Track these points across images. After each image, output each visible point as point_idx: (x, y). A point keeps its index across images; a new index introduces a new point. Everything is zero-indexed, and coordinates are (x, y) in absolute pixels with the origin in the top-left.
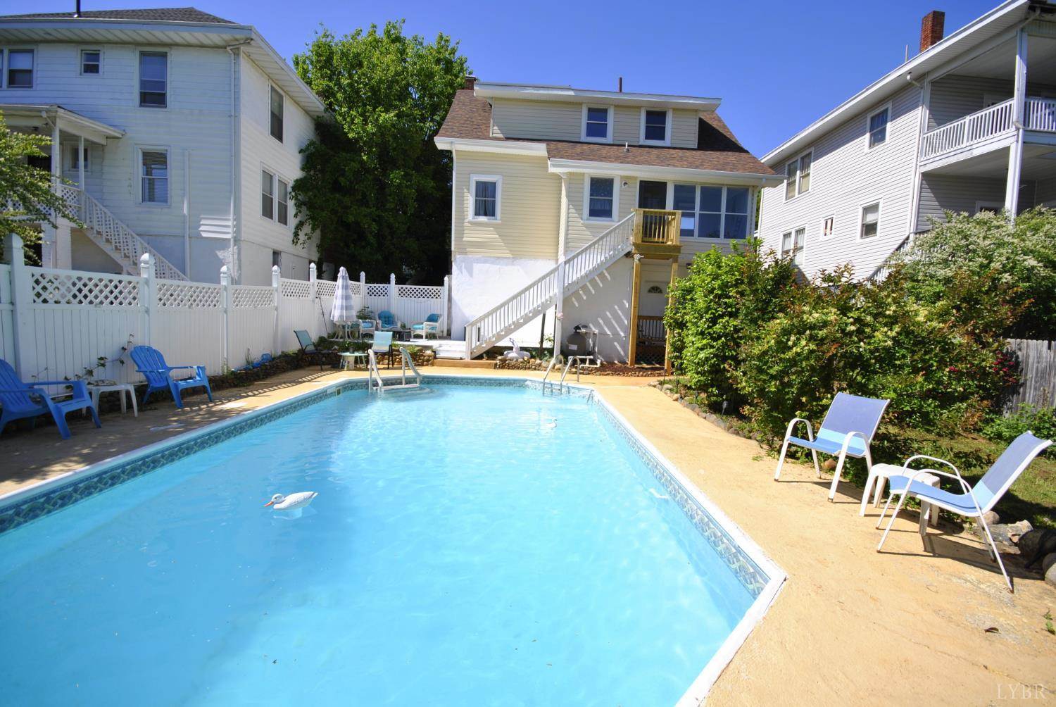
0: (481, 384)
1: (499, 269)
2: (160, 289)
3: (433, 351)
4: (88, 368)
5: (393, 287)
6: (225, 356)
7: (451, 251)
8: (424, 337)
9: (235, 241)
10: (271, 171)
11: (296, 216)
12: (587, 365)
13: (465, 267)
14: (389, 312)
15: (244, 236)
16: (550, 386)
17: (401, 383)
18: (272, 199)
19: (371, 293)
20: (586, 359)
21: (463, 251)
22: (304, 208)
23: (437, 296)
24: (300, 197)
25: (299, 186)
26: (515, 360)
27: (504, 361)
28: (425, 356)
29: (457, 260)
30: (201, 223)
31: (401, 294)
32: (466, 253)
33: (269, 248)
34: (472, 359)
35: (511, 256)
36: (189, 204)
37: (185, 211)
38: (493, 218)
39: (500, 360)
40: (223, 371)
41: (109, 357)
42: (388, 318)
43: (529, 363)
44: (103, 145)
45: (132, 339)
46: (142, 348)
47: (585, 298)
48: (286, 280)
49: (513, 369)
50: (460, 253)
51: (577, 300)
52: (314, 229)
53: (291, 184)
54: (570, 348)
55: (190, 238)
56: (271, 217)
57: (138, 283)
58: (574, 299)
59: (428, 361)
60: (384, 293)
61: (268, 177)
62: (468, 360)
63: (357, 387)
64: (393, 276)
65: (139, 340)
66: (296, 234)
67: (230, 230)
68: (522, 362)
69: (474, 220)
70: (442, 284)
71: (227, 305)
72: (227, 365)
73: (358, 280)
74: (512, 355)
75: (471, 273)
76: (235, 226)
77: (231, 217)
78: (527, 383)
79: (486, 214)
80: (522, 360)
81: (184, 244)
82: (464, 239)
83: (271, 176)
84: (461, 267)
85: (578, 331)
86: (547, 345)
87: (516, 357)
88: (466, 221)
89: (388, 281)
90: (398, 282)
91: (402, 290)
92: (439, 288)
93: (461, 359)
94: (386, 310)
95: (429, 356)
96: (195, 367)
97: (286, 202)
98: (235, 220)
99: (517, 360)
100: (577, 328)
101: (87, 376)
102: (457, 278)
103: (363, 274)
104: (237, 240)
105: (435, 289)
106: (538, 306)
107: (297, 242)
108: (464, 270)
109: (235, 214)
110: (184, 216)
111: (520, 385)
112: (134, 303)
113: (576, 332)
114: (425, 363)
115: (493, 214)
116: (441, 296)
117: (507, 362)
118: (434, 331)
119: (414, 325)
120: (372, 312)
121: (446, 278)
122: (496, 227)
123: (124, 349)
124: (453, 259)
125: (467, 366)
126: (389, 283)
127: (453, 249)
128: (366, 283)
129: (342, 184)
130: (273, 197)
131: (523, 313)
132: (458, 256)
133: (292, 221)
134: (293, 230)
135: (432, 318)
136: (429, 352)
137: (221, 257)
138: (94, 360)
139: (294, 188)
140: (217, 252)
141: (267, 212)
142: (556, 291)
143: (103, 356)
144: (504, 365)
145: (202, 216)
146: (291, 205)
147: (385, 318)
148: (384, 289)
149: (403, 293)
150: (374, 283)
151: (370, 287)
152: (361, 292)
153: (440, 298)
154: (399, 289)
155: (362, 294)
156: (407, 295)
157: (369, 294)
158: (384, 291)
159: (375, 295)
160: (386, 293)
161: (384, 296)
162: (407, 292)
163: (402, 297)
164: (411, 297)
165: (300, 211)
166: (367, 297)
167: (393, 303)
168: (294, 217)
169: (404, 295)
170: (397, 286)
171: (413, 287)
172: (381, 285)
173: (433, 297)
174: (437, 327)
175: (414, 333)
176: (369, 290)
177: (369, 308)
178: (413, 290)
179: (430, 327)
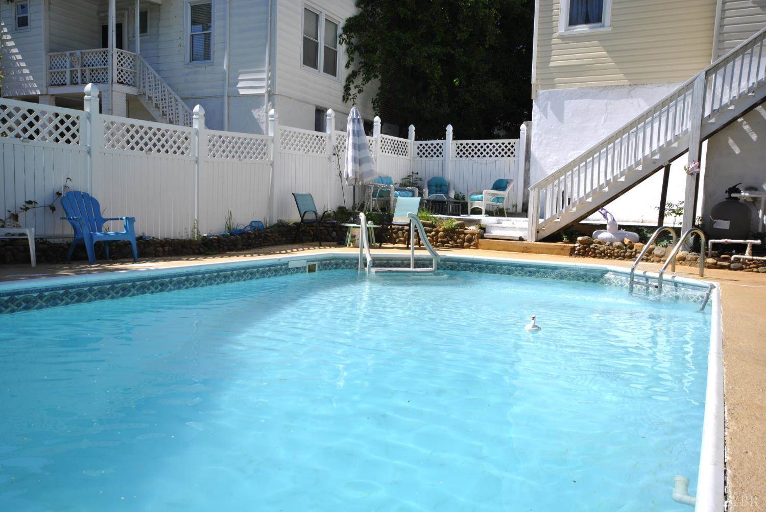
0: (531, 274)
1: (606, 105)
2: (108, 128)
3: (481, 228)
4: (13, 212)
5: (450, 143)
6: (196, 218)
7: (530, 85)
8: (483, 212)
9: (269, 96)
10: (316, 8)
11: (347, 66)
12: (747, 255)
13: (552, 108)
14: (442, 179)
15: (278, 89)
16: (643, 281)
17: (409, 266)
18: (317, 44)
19: (421, 153)
20: (745, 246)
21: (549, 83)
22: (356, 55)
23: (509, 153)
24: (353, 40)
25: (352, 26)
26: (608, 243)
27: (586, 244)
28: (465, 234)
29: (540, 97)
30: (239, 78)
31: (461, 153)
32: (553, 86)
33: (312, 104)
34: (537, 241)
35: (626, 82)
36: (229, 60)
37: (225, 67)
38: (599, 24)
39: (581, 242)
40: (193, 235)
41: (40, 202)
42: (441, 186)
43: (631, 248)
44: (159, 5)
45: (69, 184)
46: (77, 194)
47: (754, 137)
48: (288, 128)
49: (603, 257)
50: (544, 87)
51: (737, 142)
52: (367, 79)
53: (342, 24)
54: (715, 226)
55: (229, 97)
56: (315, 66)
57: (78, 118)
58: (731, 141)
59: (470, 240)
60: (438, 153)
61: (312, 17)
62: (531, 240)
63: (343, 266)
64: (450, 129)
65: (78, 185)
66: (347, 88)
67: (264, 84)
68: (618, 247)
69: (569, 33)
70: (516, 135)
71: (198, 155)
72: (198, 228)
73: (406, 136)
74: (604, 235)
75: (560, 116)
76: (269, 78)
77: (266, 68)
78: (607, 276)
79: (587, 21)
80: (618, 243)
81: (222, 104)
82: (552, 64)
83: (317, 16)
84: (546, 107)
85: (733, 195)
86: (670, 221)
87: (609, 239)
88: (555, 35)
89: (443, 137)
90: (456, 137)
91: (461, 147)
92: (512, 141)
93: (521, 239)
94: (440, 175)
95: (473, 234)
96: (124, 218)
97: (336, 48)
98: (270, 71)
99: (611, 244)
100: (734, 189)
101: (11, 220)
102: (538, 125)
103: (412, 128)
104: (271, 95)
105: (506, 144)
106: (653, 153)
107: (348, 99)
108: (550, 112)
109: (270, 64)
110: (224, 72)
111: (596, 278)
112: (73, 141)
113: (730, 197)
114: (466, 244)
115: (599, 19)
116: (515, 153)
117: (592, 246)
118: (500, 205)
119: (471, 195)
120: (421, 179)
121: (523, 127)
122: (602, 39)
123: (59, 194)
124: (533, 97)
125: (527, 250)
126: (445, 139)
127: (533, 81)
128: (416, 139)
129: (402, 16)
130: (319, 41)
131: (624, 167)
132: (541, 92)
133: (343, 72)
134: (344, 83)
135: (500, 185)
136: (473, 228)
137: (256, 117)
138: (21, 202)
139: (346, 29)
140: (252, 111)
141: (310, 59)
142: (688, 125)
143: (32, 200)
144: (586, 251)
145: (240, 71)
146: (342, 49)
147: (436, 186)
148: (438, 147)
149: (462, 152)
150: (425, 140)
151: (421, 145)
152: (409, 152)
153: (514, 156)
154: (457, 146)
155: (409, 155)
156: (467, 153)
157: (420, 155)
158: (438, 150)
159: (426, 156)
160: (441, 153)
161: (438, 156)
162: (467, 150)
163: (461, 156)
164: (473, 156)
165: (351, 59)
166: (416, 159)
167: (450, 166)
168: (346, 67)
169: (464, 154)
170: (455, 141)
171: (476, 142)
172: (435, 142)
173: (504, 155)
174: (505, 199)
175: (471, 206)
176: (420, 149)
177: (418, 173)
178: (476, 147)
179: (494, 198)
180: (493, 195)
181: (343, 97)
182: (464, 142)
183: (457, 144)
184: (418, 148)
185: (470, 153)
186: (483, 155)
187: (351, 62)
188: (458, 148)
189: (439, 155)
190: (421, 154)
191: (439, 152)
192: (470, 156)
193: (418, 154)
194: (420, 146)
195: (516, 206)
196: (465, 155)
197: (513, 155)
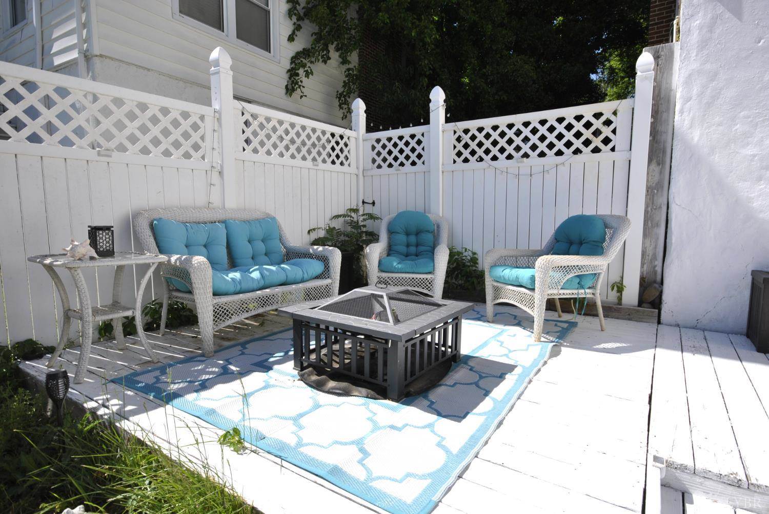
5: (439, 133)
9: (87, 59)
11: (291, 39)
14: (422, 216)
15: (100, 45)
22: (306, 22)
23: (597, 142)
30: (53, 36)
31: (465, 152)
37: (34, 21)
42: (418, 233)
60: (413, 157)
64: (438, 96)
66: (293, 75)
70: (622, 87)
73: (347, 123)
89: (423, 118)
90: (452, 116)
91: (466, 138)
94: (420, 209)
103: (359, 107)
104: (89, 57)
105: (588, 117)
107: (293, 89)
110: (35, 30)
116: (617, 140)
121: (645, 59)
126: (427, 122)
128: (369, 129)
133: (283, 47)
134: (286, 65)
145: (53, 23)
146: (279, 9)
147: (408, 234)
148: (413, 143)
149: (469, 150)
150: (386, 129)
151: (378, 141)
152: (352, 157)
153: (613, 149)
154: (457, 135)
155: (353, 164)
156: (480, 152)
157: (376, 164)
158: (413, 150)
159: (390, 166)
160: (419, 156)
161: (414, 164)
162: (480, 145)
163: (466, 160)
164: (495, 158)
165: (298, 28)
166: (369, 173)
167: (440, 182)
168: (288, 40)
169: (473, 153)
170: (451, 125)
171: (502, 121)
172: (406, 132)
173: (582, 147)
174: (602, 276)
175: (496, 297)
176: (376, 151)
177: (373, 203)
178: (502, 135)
179: (569, 277)
180: (566, 269)
181: (287, 86)
182: (473, 125)
183: (455, 132)
184: (373, 148)
185: (487, 152)
186: (522, 152)
187: (296, 31)
188: (459, 140)
189: (416, 160)
190: (379, 160)
191: (416, 153)
192: (487, 158)
193: (374, 161)
194: (376, 144)
195: (619, 287)
196: (476, 156)
197: (611, 145)
